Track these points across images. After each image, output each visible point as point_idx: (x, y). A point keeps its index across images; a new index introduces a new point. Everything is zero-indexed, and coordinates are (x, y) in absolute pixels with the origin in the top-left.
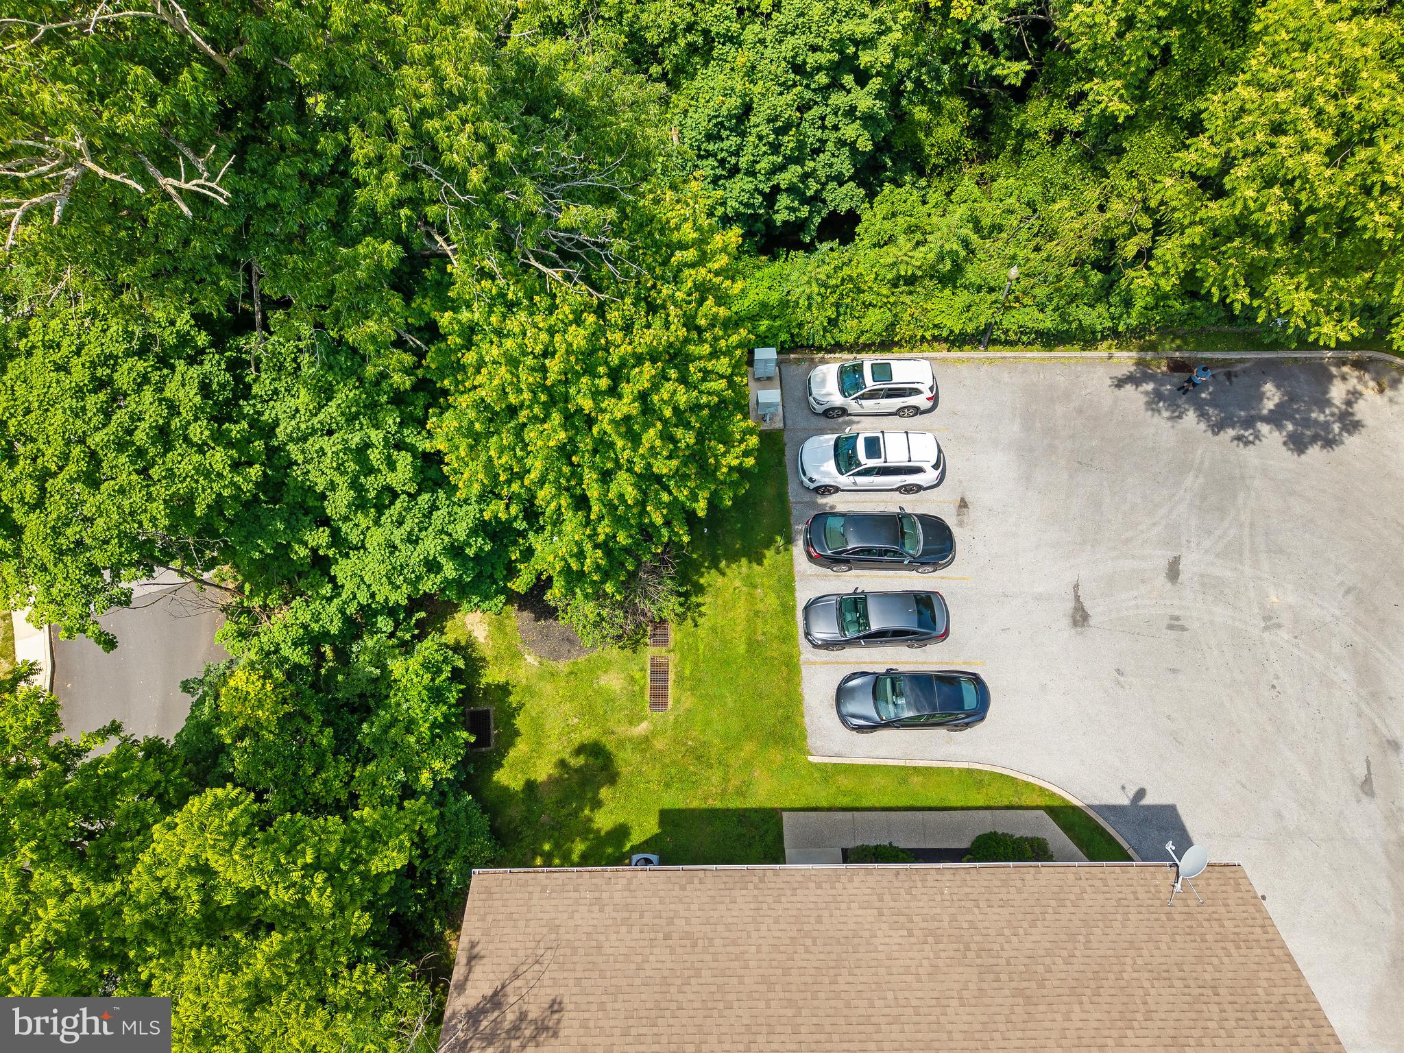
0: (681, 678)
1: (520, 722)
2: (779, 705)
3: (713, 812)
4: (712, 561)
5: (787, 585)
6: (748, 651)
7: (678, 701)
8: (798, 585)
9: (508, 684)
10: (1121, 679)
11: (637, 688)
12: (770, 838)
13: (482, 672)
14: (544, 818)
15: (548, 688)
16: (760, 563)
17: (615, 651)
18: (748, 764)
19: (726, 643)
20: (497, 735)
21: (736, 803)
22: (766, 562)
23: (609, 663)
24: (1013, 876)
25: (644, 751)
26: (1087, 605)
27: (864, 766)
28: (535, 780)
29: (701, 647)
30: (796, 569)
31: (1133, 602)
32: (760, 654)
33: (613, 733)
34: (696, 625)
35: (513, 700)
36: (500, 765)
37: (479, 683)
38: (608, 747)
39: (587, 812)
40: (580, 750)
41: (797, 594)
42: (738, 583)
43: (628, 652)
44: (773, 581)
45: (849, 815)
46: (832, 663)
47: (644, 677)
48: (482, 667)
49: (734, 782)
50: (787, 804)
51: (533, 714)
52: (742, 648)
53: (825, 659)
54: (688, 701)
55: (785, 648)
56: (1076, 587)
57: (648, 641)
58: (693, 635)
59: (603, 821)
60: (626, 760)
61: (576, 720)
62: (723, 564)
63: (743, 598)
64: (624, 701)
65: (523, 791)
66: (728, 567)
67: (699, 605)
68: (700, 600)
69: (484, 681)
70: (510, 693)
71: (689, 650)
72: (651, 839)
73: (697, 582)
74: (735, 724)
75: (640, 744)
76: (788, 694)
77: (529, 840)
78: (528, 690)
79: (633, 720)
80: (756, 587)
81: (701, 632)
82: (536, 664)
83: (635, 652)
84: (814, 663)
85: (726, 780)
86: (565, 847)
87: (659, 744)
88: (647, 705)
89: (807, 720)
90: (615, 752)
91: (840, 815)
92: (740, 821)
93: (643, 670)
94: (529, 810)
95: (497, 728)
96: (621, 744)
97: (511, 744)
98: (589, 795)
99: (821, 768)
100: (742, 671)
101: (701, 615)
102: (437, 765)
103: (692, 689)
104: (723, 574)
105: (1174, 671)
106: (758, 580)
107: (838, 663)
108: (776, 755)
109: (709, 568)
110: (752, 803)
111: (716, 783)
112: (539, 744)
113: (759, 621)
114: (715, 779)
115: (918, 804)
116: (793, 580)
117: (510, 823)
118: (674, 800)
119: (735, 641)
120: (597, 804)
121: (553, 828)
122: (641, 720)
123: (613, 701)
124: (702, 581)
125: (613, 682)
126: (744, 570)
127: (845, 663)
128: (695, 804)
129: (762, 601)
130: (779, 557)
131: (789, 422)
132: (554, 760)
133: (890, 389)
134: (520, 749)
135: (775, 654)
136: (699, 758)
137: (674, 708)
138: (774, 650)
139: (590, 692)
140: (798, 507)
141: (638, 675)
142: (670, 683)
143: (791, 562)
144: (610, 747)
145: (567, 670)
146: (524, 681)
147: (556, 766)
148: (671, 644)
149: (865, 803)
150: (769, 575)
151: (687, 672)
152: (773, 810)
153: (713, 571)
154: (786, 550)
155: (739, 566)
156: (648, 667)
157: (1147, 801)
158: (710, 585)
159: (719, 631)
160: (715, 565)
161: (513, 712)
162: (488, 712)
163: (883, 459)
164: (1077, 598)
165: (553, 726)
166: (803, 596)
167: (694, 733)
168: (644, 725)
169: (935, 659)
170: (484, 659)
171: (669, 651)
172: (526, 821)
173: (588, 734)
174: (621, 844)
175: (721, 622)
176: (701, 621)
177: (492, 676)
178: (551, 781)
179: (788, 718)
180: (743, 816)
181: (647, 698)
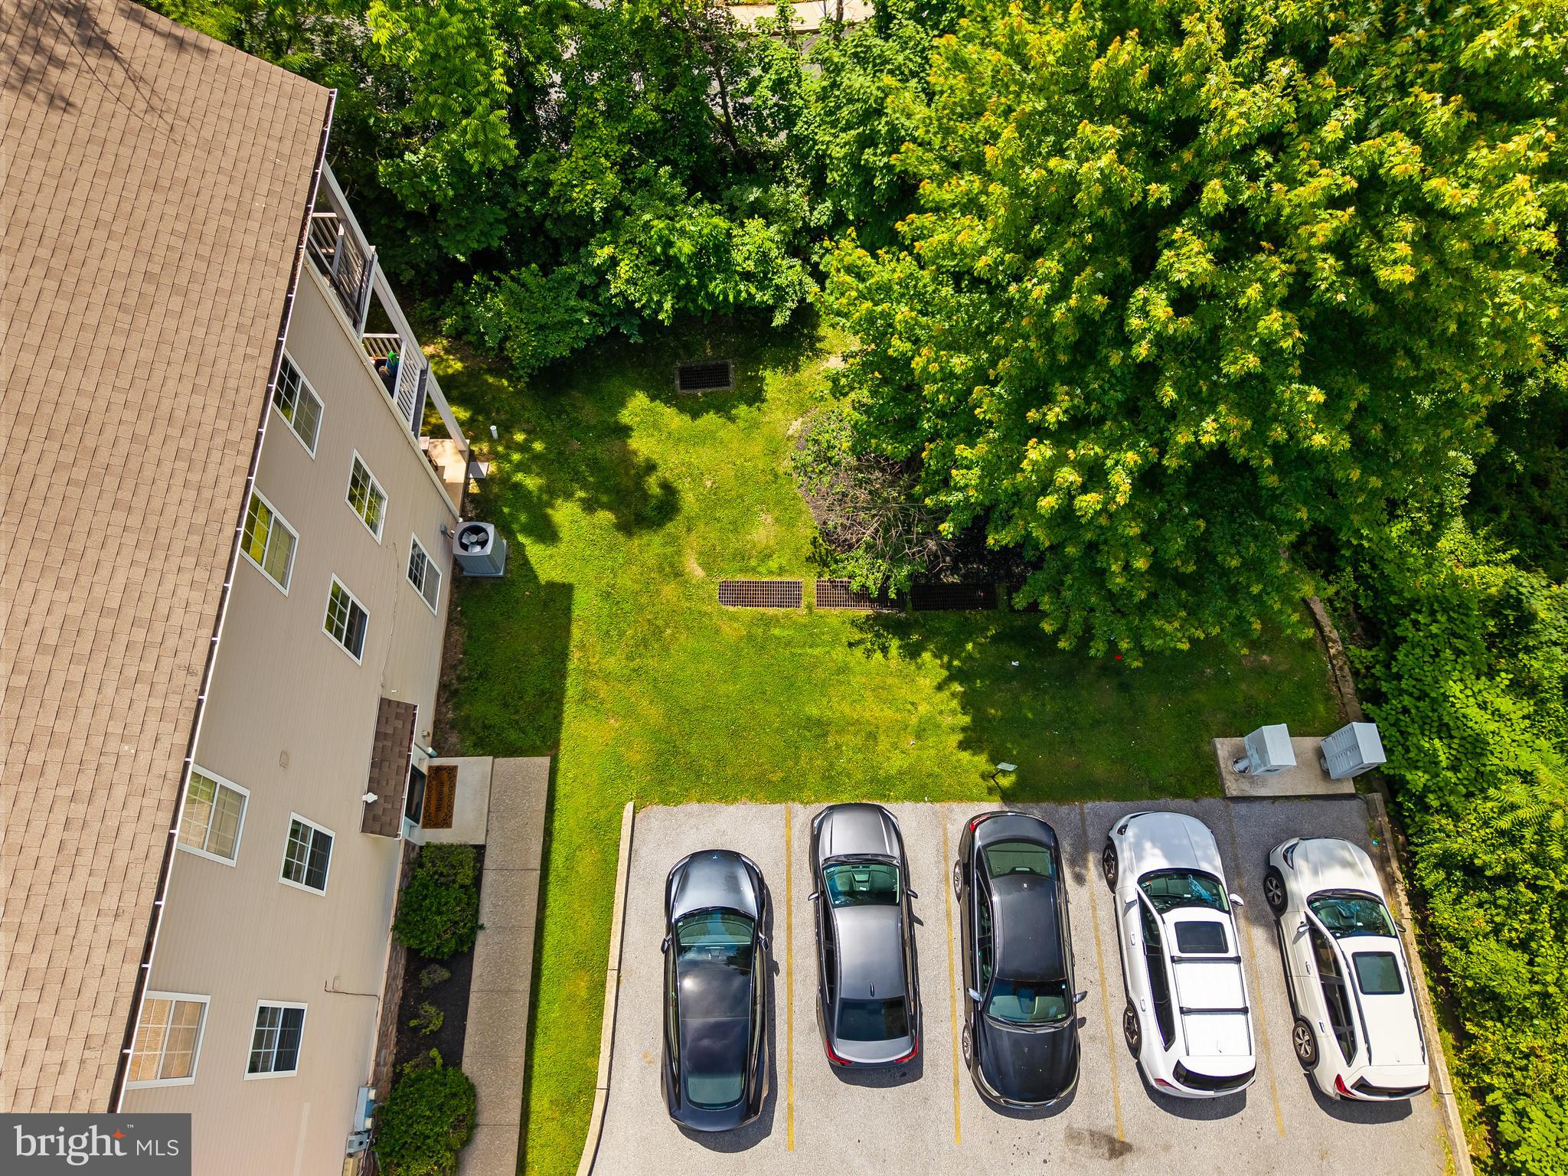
0: (768, 622)
1: (710, 419)
2: (720, 761)
3: (563, 656)
4: (960, 670)
5: (924, 789)
6: (809, 719)
7: (734, 618)
8: (925, 807)
9: (763, 401)
11: (753, 563)
12: (513, 735)
13: (780, 370)
14: (576, 444)
15: (756, 448)
16: (963, 746)
17: (810, 533)
18: (630, 713)
19: (823, 687)
20: (696, 397)
21: (572, 689)
22: (965, 756)
23: (791, 524)
24: (130, 898)
25: (661, 569)
27: (611, 894)
28: (630, 437)
29: (817, 651)
30: (954, 805)
32: (805, 739)
33: (689, 530)
34: (850, 645)
35: (742, 410)
36: (653, 399)
37: (765, 369)
38: (670, 525)
39: (581, 494)
40: (667, 488)
41: (908, 805)
42: (923, 709)
43: (807, 550)
44: (929, 765)
45: (536, 863)
46: (789, 856)
47: (771, 573)
48: (786, 370)
49: (604, 691)
50: (562, 765)
51: (721, 433)
52: (813, 711)
53: (795, 844)
54: (731, 632)
55: (812, 779)
57: (826, 577)
58: (835, 641)
59: (565, 513)
60: (651, 545)
61: (709, 484)
62: (957, 688)
63: (898, 716)
64: (734, 544)
65: (617, 422)
66: (954, 695)
67: (885, 650)
68: (894, 651)
69: (768, 374)
70: (750, 405)
71: (811, 635)
72: (531, 570)
73: (925, 649)
74: (693, 695)
75: (672, 565)
76: (737, 779)
77: (547, 426)
78: (755, 425)
79: (709, 561)
80: (918, 737)
81: (839, 654)
82: (790, 432)
83: (808, 559)
84: (788, 825)
85: (607, 677)
86: (534, 467)
87: (670, 591)
88: (729, 578)
89: (694, 807)
90: (662, 533)
91: (537, 848)
92: (543, 693)
93: (781, 570)
94: (589, 428)
95: (705, 395)
96: (672, 540)
97: (682, 410)
98: (604, 499)
99: (612, 824)
100: (777, 710)
101: (869, 653)
102: (624, 269)
103: (751, 637)
104: (940, 688)
106: (931, 742)
107: (789, 866)
108: (637, 755)
109: (949, 666)
110: (570, 710)
111: (605, 664)
112: (677, 439)
113: (859, 741)
114: (612, 663)
115: (544, 986)
116: (934, 800)
117: (573, 406)
118: (585, 603)
119: (825, 701)
120: (589, 506)
121: (561, 453)
122: (706, 567)
123: (736, 530)
124: (926, 656)
125: (762, 531)
126: (948, 721)
127: (789, 880)
128: (576, 632)
129: (895, 745)
130: (975, 778)
131: (1242, 808)
132: (655, 457)
133: (1342, 989)
134: (673, 418)
135: (803, 762)
136: (644, 642)
137: (722, 613)
138: (811, 761)
139: (748, 501)
140: (1074, 816)
141: (773, 564)
142: (761, 609)
143: (963, 797)
144: (670, 527)
145: (781, 471)
146: (767, 419)
147: (648, 460)
148: (822, 611)
149: (553, 890)
150: (942, 760)
151: (777, 632)
152: (556, 745)
153: (945, 673)
154: (990, 791)
155: (954, 712)
156: (786, 578)
158: (919, 668)
159: (841, 677)
160: (954, 676)
161: (723, 409)
162: (728, 384)
163: (1177, 953)
165: (702, 456)
166: (906, 814)
167: (683, 638)
168: (700, 573)
169: (797, 1048)
170: (796, 369)
171: (809, 607)
172: (575, 423)
173: (689, 500)
174: (528, 530)
175: (856, 681)
176: (859, 652)
177: (774, 381)
178: (627, 456)
179: (698, 777)
180: (552, 699)
181: (740, 578)
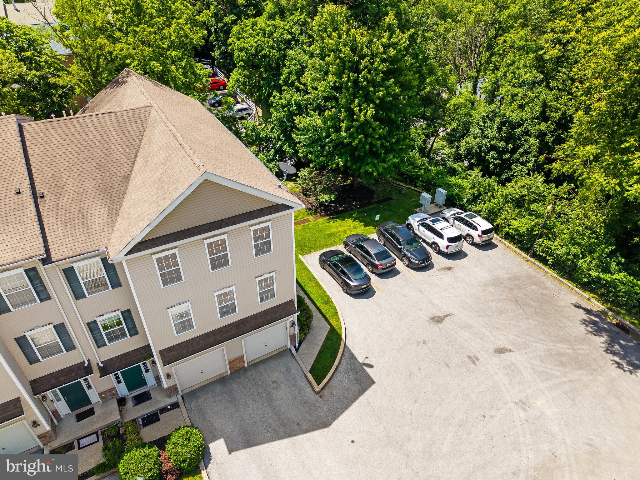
2: (315, 245)
10: (422, 344)
16: (365, 227)
26: (446, 320)
27: (308, 269)
31: (467, 338)
32: (330, 237)
34: (328, 223)
55: (337, 241)
56: (452, 315)
67: (336, 221)
71: (318, 224)
74: (299, 238)
89: (314, 253)
101: (333, 222)
103: (304, 228)
104: (353, 222)
105: (447, 365)
113: (343, 233)
115: (304, 287)
119: (330, 230)
129: (351, 231)
130: (372, 230)
138: (335, 239)
142: (303, 224)
148: (317, 221)
155: (359, 223)
157: (368, 370)
159: (330, 227)
164: (446, 316)
171: (314, 221)
176: (331, 223)
179: (311, 248)
